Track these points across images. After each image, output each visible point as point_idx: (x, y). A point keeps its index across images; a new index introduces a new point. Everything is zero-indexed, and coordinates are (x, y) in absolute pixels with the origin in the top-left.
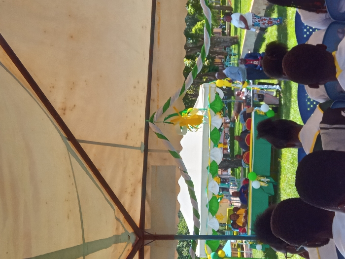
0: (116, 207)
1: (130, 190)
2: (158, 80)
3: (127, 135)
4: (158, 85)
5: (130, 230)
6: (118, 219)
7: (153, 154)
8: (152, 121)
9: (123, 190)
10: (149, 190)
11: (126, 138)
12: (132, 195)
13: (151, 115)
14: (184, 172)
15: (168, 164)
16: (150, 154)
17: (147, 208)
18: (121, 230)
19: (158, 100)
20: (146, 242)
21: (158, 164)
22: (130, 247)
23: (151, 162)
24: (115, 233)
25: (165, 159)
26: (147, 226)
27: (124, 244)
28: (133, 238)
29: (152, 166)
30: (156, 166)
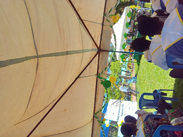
0: (93, 41)
1: (97, 36)
3: (97, 19)
5: (96, 48)
6: (93, 44)
7: (105, 26)
8: (105, 16)
9: (95, 36)
10: (103, 37)
11: (97, 21)
12: (98, 38)
14: (113, 32)
15: (109, 29)
17: (102, 42)
18: (94, 48)
19: (108, 9)
20: (101, 52)
21: (106, 29)
22: (96, 53)
23: (104, 29)
24: (92, 48)
26: (101, 48)
27: (94, 52)
28: (97, 50)
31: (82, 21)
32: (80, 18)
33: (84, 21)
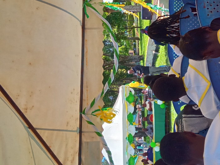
1: (70, 159)
2: (87, 87)
3: (68, 123)
4: (87, 90)
7: (85, 134)
8: (84, 113)
9: (66, 159)
10: (83, 158)
11: (67, 125)
12: (72, 161)
13: (83, 109)
14: (105, 145)
15: (94, 140)
16: (83, 134)
19: (87, 100)
21: (88, 141)
23: (84, 139)
25: (93, 137)
29: (85, 142)
30: (87, 142)
31: (34, 130)
32: (30, 126)
33: (38, 131)
